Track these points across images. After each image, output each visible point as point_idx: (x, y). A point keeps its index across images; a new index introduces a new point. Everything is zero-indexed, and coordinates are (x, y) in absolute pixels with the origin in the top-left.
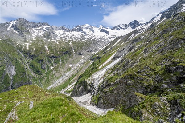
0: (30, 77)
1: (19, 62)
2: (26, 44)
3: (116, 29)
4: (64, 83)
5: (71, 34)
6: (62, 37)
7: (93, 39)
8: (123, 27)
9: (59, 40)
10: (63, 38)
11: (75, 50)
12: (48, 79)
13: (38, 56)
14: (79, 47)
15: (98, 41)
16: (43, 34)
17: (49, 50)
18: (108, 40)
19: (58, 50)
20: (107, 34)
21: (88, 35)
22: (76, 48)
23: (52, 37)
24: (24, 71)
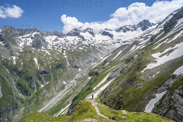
0: (18, 98)
1: (5, 81)
2: (13, 58)
3: (122, 31)
4: (57, 105)
5: (65, 40)
6: (54, 44)
7: (93, 45)
8: (131, 29)
9: (50, 49)
10: (55, 47)
11: (70, 62)
12: (38, 100)
13: (26, 72)
14: (75, 58)
15: (99, 48)
16: (32, 42)
17: (38, 64)
18: (112, 46)
19: (49, 63)
20: (111, 38)
21: (86, 40)
22: (72, 59)
23: (42, 45)
24: (11, 91)
